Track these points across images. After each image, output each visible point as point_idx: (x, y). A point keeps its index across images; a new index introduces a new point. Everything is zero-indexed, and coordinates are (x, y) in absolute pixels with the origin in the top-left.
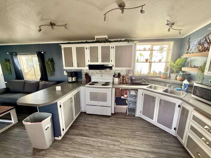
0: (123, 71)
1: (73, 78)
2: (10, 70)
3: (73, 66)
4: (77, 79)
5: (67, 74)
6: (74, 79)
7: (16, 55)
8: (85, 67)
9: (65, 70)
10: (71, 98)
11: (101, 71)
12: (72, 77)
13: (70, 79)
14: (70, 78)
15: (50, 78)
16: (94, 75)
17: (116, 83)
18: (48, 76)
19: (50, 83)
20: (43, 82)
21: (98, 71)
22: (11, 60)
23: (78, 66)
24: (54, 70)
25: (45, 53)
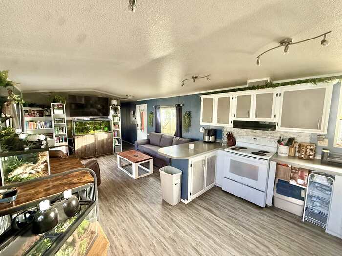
0: (303, 135)
1: (210, 137)
2: (153, 123)
3: (211, 122)
4: (216, 138)
5: (203, 132)
6: (211, 139)
7: (159, 108)
8: (228, 124)
9: (201, 126)
10: (204, 161)
11: (254, 131)
12: (209, 135)
13: (206, 138)
14: (207, 136)
15: (184, 134)
16: (241, 136)
17: (283, 155)
18: (183, 132)
19: (184, 140)
20: (178, 138)
21: (249, 131)
22: (154, 113)
23: (218, 122)
24: (189, 125)
25: (183, 105)
